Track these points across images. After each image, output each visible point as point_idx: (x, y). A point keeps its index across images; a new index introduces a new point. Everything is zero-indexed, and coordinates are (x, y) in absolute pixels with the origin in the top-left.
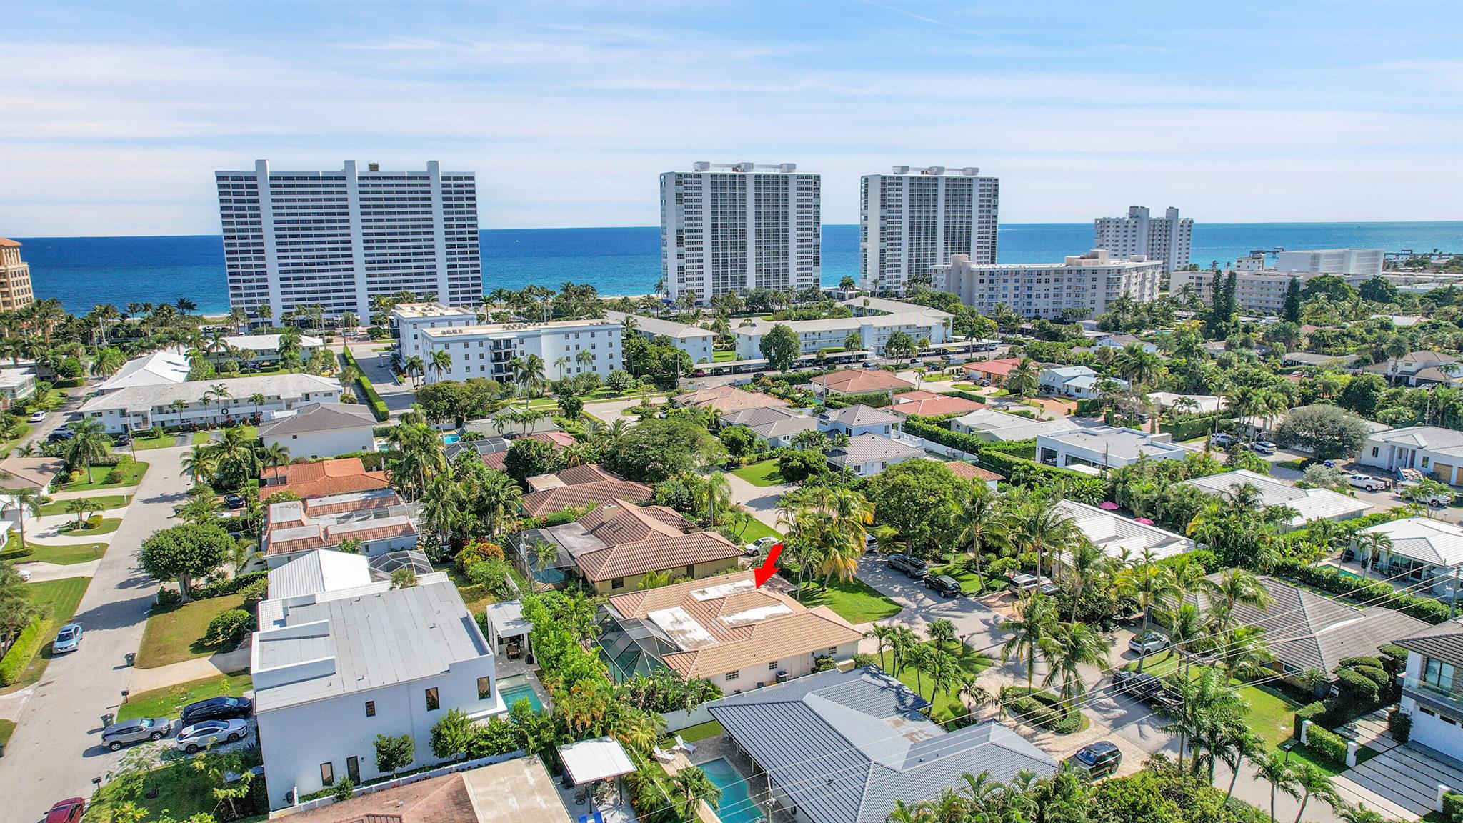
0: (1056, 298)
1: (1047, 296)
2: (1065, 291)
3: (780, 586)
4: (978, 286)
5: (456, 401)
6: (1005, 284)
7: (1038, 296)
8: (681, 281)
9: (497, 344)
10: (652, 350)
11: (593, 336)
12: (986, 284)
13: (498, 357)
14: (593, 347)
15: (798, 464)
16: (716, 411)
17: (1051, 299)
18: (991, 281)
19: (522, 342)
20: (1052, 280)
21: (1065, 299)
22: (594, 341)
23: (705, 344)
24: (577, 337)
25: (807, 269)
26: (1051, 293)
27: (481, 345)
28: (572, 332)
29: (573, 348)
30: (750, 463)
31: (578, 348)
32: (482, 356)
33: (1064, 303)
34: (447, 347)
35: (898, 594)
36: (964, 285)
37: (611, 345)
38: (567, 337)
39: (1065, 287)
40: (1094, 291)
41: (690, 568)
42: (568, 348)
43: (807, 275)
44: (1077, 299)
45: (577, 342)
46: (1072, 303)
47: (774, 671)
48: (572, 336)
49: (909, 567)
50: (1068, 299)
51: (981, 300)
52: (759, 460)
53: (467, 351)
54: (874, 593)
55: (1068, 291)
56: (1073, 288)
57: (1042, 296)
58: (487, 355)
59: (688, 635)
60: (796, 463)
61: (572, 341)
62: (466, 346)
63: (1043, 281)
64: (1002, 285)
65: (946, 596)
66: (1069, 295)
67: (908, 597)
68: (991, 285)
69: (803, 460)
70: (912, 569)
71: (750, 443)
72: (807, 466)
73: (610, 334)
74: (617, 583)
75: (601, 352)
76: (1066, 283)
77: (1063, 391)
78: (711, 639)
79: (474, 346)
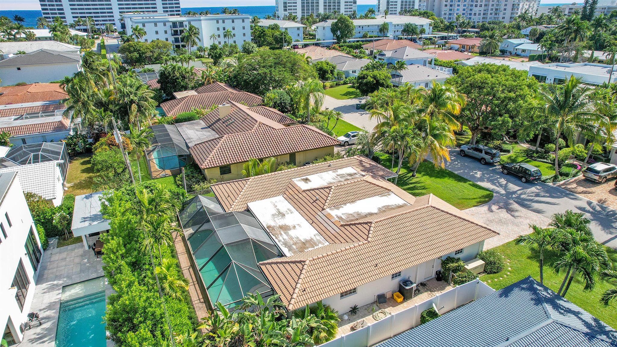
0: (484, 16)
1: (479, 14)
2: (490, 12)
3: (381, 173)
4: (444, 8)
5: (143, 53)
6: (458, 8)
7: (475, 14)
8: (285, 10)
9: (174, 24)
10: (269, 32)
11: (233, 22)
12: (448, 7)
13: (176, 33)
14: (234, 29)
15: (372, 80)
16: (307, 58)
17: (482, 16)
18: (451, 6)
19: (189, 24)
20: (483, 6)
21: (489, 16)
22: (233, 25)
23: (298, 32)
24: (224, 22)
25: (350, 5)
26: (482, 13)
27: (165, 25)
28: (221, 19)
29: (221, 29)
30: (331, 87)
31: (224, 29)
32: (166, 32)
33: (488, 18)
34: (144, 26)
35: (481, 179)
36: (436, 8)
37: (244, 28)
38: (218, 22)
39: (490, 9)
40: (505, 11)
41: (292, 156)
42: (218, 29)
43: (350, 8)
44: (495, 16)
45: (224, 25)
46: (493, 18)
47: (397, 280)
48: (221, 21)
49: (483, 155)
50: (491, 16)
51: (445, 16)
52: (337, 85)
53: (156, 29)
54: (460, 179)
55: (491, 12)
56: (494, 10)
57: (477, 14)
58: (169, 32)
59: (292, 233)
60: (370, 79)
61: (221, 25)
62: (156, 25)
63: (478, 6)
64: (456, 8)
65: (527, 182)
66: (491, 14)
67: (492, 182)
68: (451, 8)
69: (374, 77)
70: (487, 157)
71: (332, 72)
72: (378, 81)
73: (243, 21)
74: (225, 170)
75: (238, 32)
76: (490, 7)
77: (514, 53)
78: (319, 238)
79: (160, 25)
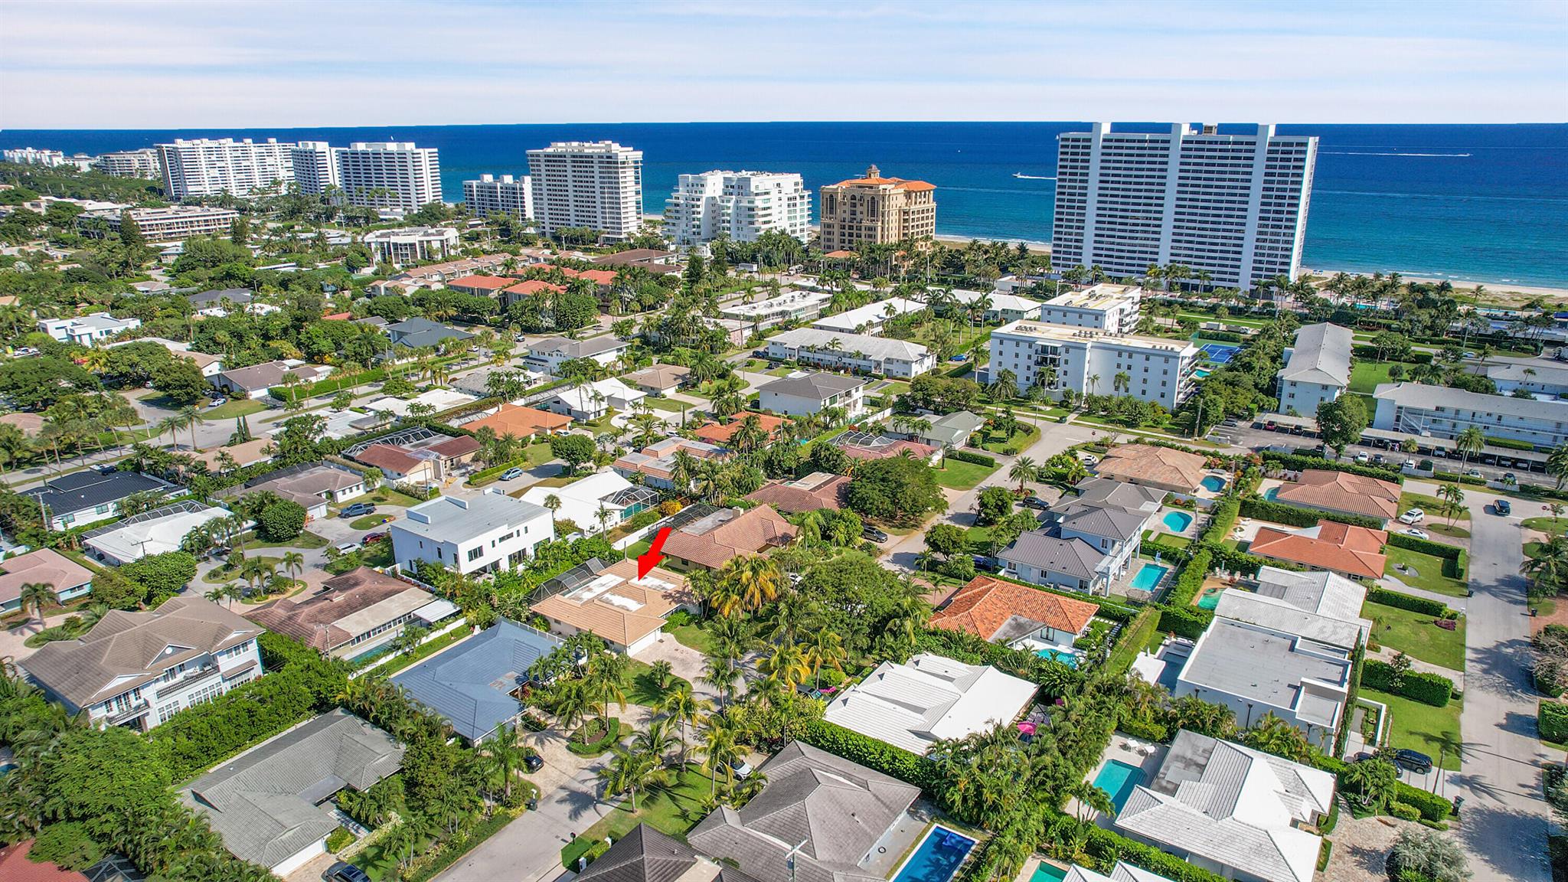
9: (1044, 349)
11: (1147, 359)
13: (1043, 361)
14: (1146, 371)
19: (1067, 351)
22: (1147, 364)
24: (1130, 356)
27: (1030, 347)
28: (1126, 351)
29: (1124, 367)
31: (1129, 368)
32: (1029, 357)
37: (1165, 372)
38: (1120, 355)
42: (1119, 366)
45: (1129, 362)
48: (1125, 355)
59: (586, 593)
61: (1124, 360)
62: (1017, 345)
73: (1166, 361)
75: (1154, 378)
79: (1024, 346)
